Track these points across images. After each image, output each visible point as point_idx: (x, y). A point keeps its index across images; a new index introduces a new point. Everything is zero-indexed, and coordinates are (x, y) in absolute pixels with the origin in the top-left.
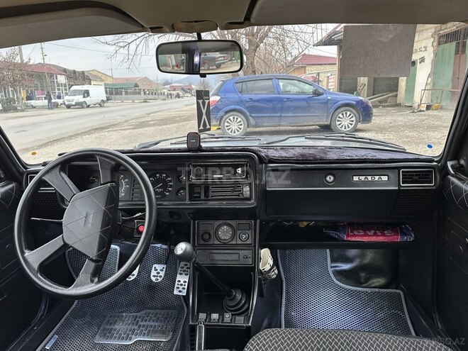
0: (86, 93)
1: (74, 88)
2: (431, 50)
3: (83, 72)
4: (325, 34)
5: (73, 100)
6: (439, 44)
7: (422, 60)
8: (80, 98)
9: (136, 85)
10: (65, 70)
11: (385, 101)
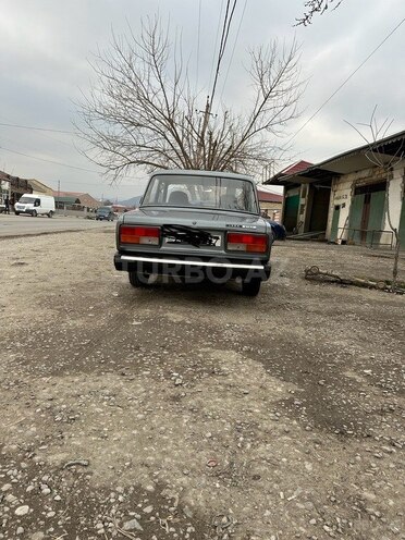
0: (37, 202)
1: (25, 195)
2: (350, 198)
3: (26, 181)
4: (272, 176)
5: (24, 207)
6: (355, 194)
7: (344, 205)
8: (31, 206)
9: (78, 201)
10: (8, 176)
11: (316, 237)
